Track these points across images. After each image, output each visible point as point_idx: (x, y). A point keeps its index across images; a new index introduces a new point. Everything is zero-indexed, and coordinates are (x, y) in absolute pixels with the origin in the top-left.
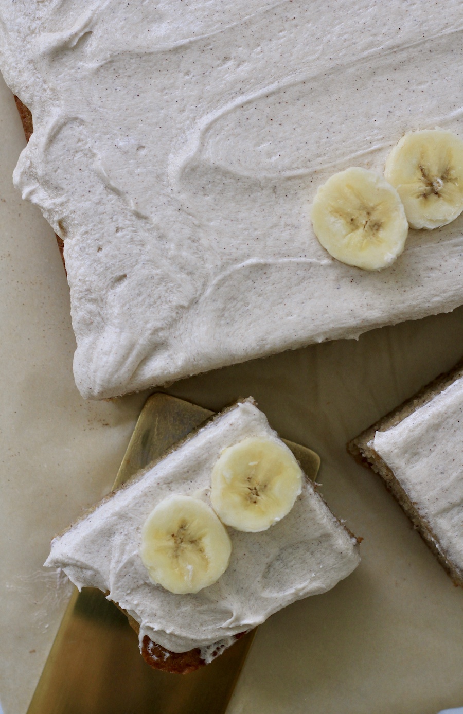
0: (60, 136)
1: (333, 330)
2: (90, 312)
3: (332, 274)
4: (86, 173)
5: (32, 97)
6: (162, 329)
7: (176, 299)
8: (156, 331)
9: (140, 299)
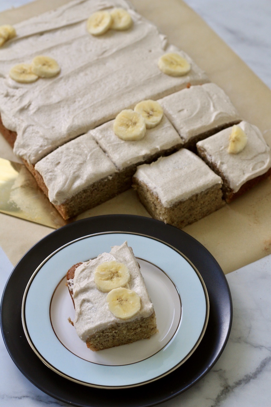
6: (76, 172)
7: (78, 162)
8: (74, 173)
9: (66, 166)
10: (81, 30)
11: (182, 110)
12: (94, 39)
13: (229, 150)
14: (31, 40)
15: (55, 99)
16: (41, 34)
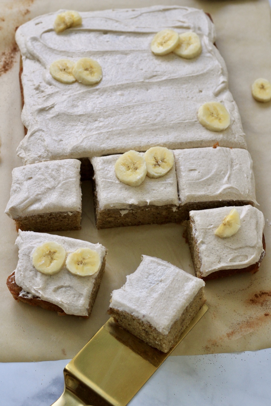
0: (34, 134)
1: (117, 203)
2: (17, 187)
3: (120, 186)
4: (40, 146)
5: (29, 123)
6: (40, 194)
7: (48, 186)
8: (38, 195)
9: (35, 185)
10: (144, 42)
11: (195, 170)
12: (152, 57)
13: (216, 231)
14: (92, 35)
15: (79, 110)
16: (106, 32)
